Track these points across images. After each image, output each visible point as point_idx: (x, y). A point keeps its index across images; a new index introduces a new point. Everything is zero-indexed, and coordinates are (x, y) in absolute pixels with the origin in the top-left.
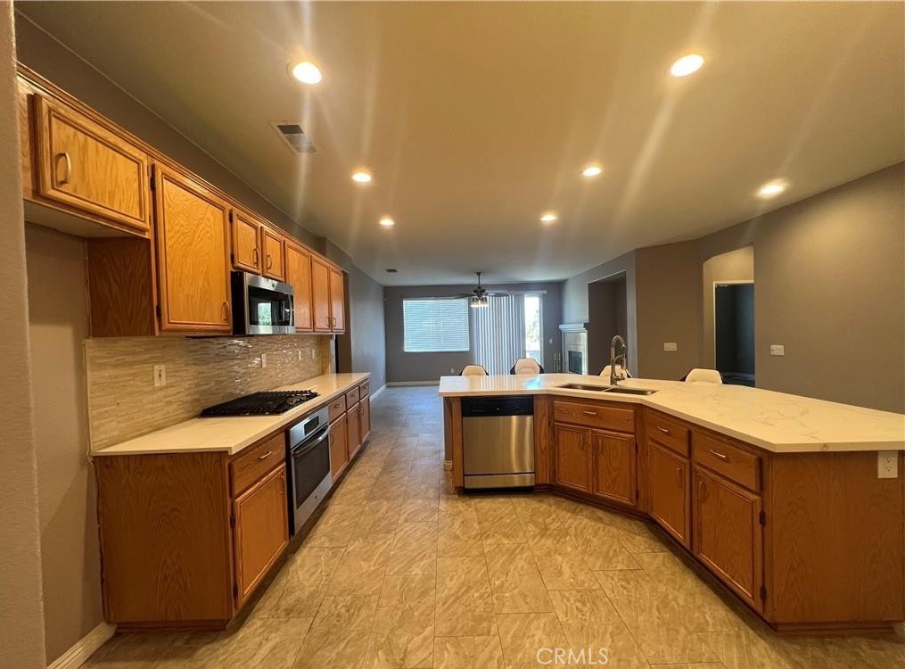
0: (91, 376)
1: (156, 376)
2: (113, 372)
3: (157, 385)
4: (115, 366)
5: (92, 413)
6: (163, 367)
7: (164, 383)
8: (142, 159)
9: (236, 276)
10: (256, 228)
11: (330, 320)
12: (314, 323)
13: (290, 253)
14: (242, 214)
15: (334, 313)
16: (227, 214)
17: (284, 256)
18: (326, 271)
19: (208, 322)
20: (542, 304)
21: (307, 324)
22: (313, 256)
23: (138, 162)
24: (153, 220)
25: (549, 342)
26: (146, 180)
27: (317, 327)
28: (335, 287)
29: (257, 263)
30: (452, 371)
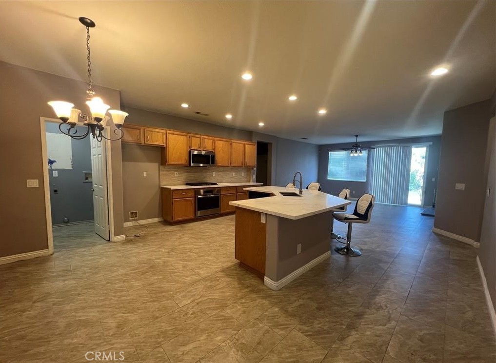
0: (161, 172)
1: (175, 174)
2: (165, 172)
3: (175, 176)
5: (161, 179)
6: (177, 172)
7: (177, 176)
8: (164, 132)
9: (190, 152)
10: (200, 138)
11: (244, 163)
12: (231, 164)
13: (217, 142)
14: (194, 135)
15: (247, 160)
16: (188, 137)
17: (214, 144)
18: (242, 145)
19: (180, 163)
20: (428, 152)
21: (227, 163)
22: (233, 141)
23: (162, 133)
24: (166, 143)
25: (431, 180)
26: (164, 136)
27: (233, 165)
28: (250, 150)
29: (200, 147)
30: (354, 192)
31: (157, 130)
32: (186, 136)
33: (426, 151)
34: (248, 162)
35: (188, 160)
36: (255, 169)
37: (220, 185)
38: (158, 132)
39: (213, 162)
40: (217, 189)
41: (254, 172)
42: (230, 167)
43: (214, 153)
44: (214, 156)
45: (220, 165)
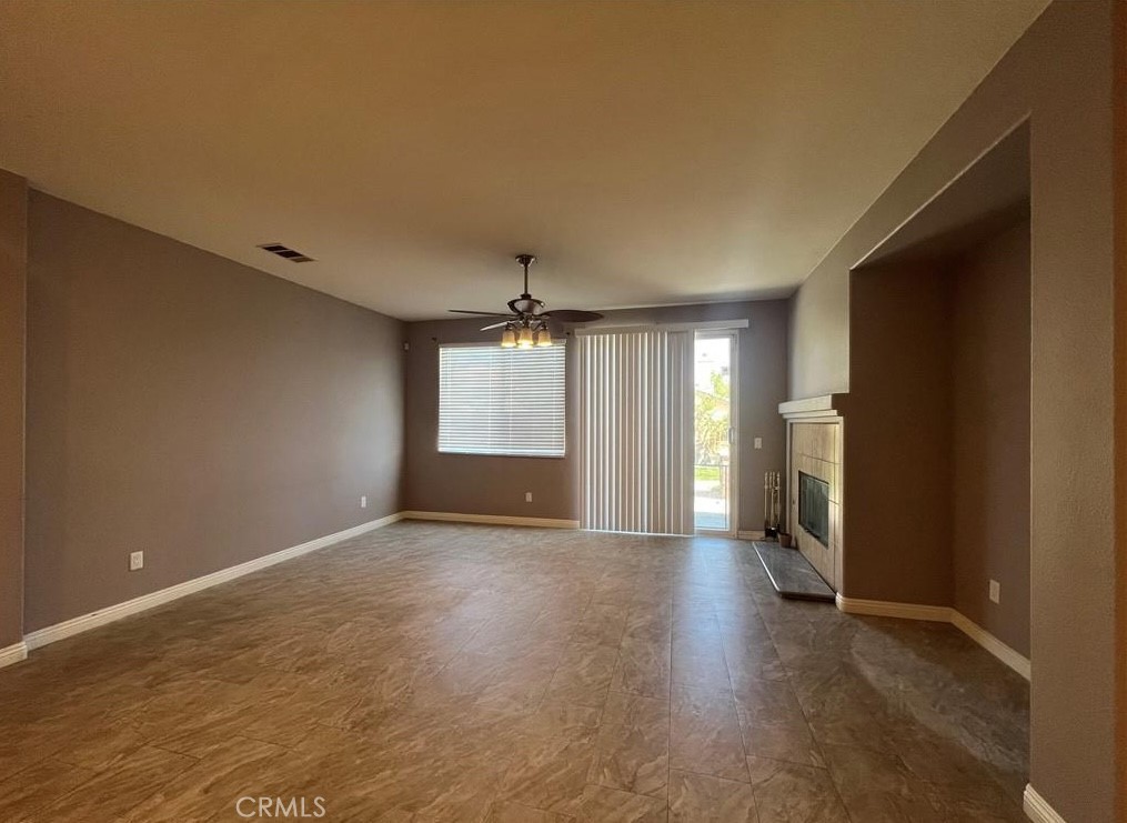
20: (737, 353)
25: (753, 444)
30: (529, 497)
33: (732, 350)
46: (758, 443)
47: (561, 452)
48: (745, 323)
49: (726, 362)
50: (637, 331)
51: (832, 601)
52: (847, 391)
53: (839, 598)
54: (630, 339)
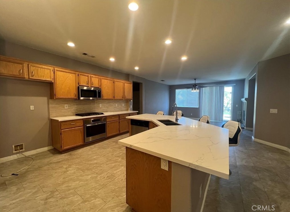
0: (50, 105)
1: (65, 107)
2: (55, 105)
4: (56, 104)
5: (50, 112)
6: (67, 105)
7: (67, 108)
8: (52, 69)
9: (79, 87)
10: (88, 76)
11: (124, 96)
12: (114, 97)
13: (103, 81)
14: (83, 74)
15: (126, 94)
16: (77, 75)
17: (100, 81)
18: (122, 83)
19: (69, 97)
21: (110, 97)
22: (115, 80)
23: (50, 69)
24: (54, 79)
26: (52, 73)
27: (116, 98)
28: (128, 87)
29: (88, 84)
30: (192, 114)
31: (44, 67)
32: (75, 74)
33: (232, 89)
34: (127, 96)
35: (77, 95)
36: (132, 101)
37: (106, 114)
38: (44, 68)
39: (100, 96)
40: (103, 118)
41: (131, 104)
42: (113, 100)
43: (100, 89)
44: (100, 91)
45: (105, 98)
46: (237, 106)
47: (198, 107)
48: (235, 84)
49: (231, 92)
50: (213, 86)
51: (244, 128)
52: (247, 97)
53: (245, 128)
54: (212, 88)
